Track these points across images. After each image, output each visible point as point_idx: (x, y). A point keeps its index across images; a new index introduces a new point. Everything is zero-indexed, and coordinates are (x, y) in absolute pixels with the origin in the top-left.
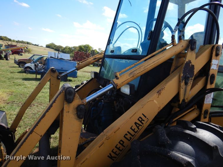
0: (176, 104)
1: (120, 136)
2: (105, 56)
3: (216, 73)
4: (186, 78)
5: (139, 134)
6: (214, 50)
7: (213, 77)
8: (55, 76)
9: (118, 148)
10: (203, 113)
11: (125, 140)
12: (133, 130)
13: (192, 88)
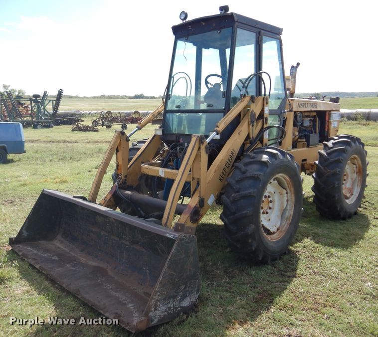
0: (248, 141)
1: (220, 160)
2: (166, 112)
3: (268, 116)
4: (252, 122)
5: (232, 164)
6: (265, 101)
7: (267, 119)
8: (125, 138)
9: (223, 173)
10: (264, 145)
11: (226, 168)
12: (229, 160)
13: (256, 127)
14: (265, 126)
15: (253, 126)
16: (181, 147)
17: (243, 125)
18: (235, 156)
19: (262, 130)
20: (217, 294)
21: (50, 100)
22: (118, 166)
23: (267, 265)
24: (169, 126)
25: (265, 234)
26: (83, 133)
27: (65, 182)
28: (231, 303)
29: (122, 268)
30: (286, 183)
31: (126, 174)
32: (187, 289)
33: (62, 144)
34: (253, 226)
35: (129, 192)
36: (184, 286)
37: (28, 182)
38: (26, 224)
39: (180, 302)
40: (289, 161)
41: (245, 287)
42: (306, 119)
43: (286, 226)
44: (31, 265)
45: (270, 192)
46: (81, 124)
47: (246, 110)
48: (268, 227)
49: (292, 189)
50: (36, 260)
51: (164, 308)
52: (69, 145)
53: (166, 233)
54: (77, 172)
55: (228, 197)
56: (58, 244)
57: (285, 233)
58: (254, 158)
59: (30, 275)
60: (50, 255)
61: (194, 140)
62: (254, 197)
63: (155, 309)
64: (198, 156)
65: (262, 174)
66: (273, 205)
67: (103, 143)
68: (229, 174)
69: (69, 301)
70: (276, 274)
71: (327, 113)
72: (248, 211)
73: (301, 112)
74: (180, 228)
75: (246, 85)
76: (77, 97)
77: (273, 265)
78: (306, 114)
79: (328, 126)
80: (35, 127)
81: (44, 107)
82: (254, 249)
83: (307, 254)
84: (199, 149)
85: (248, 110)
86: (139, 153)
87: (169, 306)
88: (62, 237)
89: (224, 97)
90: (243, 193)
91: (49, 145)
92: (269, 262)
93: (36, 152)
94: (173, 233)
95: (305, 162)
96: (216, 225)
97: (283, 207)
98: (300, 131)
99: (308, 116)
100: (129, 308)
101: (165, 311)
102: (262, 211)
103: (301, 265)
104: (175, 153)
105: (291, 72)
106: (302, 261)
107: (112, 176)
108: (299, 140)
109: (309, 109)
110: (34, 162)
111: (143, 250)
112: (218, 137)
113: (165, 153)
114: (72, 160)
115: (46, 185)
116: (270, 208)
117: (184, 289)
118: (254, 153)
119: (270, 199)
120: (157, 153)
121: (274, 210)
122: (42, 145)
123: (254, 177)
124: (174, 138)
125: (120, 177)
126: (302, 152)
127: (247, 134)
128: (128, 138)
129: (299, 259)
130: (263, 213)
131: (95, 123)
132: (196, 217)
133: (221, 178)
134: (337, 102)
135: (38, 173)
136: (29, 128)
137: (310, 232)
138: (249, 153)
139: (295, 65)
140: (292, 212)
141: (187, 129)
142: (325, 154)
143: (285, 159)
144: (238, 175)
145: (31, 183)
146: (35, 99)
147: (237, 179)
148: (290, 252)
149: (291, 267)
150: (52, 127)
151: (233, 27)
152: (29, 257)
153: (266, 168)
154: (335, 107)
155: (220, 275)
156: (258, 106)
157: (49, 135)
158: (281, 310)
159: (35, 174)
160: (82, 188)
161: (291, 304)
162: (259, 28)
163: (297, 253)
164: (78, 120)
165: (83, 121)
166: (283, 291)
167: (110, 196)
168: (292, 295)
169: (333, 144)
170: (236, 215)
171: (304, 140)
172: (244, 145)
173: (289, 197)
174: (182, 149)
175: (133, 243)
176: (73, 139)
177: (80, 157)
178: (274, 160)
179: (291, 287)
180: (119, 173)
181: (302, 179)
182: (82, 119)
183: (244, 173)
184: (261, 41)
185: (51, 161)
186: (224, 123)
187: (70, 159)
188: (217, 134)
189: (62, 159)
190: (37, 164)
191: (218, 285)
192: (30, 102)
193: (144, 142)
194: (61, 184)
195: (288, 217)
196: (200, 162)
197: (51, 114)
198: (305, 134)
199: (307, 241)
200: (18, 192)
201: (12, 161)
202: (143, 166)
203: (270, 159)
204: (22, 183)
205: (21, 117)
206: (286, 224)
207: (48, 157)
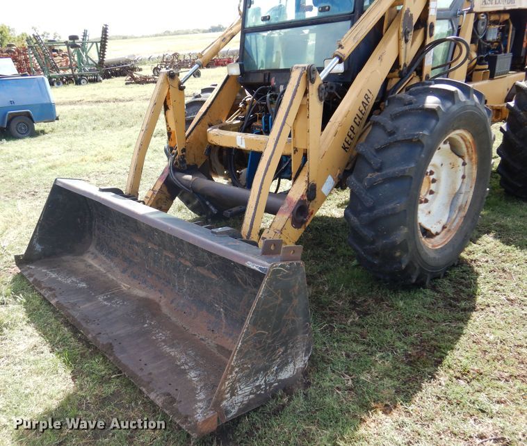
0: (396, 73)
1: (344, 112)
2: (245, 31)
3: (435, 20)
4: (406, 34)
5: (366, 117)
7: (432, 27)
8: (176, 85)
9: (350, 137)
10: (424, 78)
11: (355, 125)
12: (361, 112)
13: (412, 44)
14: (429, 41)
15: (406, 41)
16: (274, 93)
17: (389, 40)
18: (372, 102)
19: (423, 50)
20: (340, 348)
21: (93, 43)
22: (169, 134)
23: (424, 288)
24: (250, 57)
25: (423, 239)
26: (141, 86)
27: (109, 159)
28: (366, 367)
29: (182, 302)
30: (464, 145)
31: (183, 147)
32: (289, 351)
33: (111, 104)
34: (405, 230)
35: (189, 177)
36: (284, 348)
37: (58, 162)
38: (37, 234)
39: (276, 373)
41: (387, 332)
42: (492, 27)
43: (457, 221)
44: (44, 299)
45: (434, 165)
46: (137, 75)
48: (428, 226)
49: (474, 156)
50: (53, 290)
51: (248, 389)
52: (121, 104)
53: (247, 260)
54: (127, 144)
55: (361, 181)
56: (91, 261)
57: (455, 232)
58: (410, 103)
59: (41, 316)
60: (75, 280)
61: (295, 76)
62: (411, 178)
63: (233, 395)
64: (304, 107)
65: (427, 134)
66: (437, 187)
68: (360, 137)
69: (97, 365)
70: (441, 304)
72: (399, 205)
73: (486, 13)
74: (272, 248)
77: (434, 288)
78: (493, 17)
80: (78, 83)
81: (86, 53)
82: (403, 266)
83: (491, 265)
84: (306, 92)
85: (400, 10)
86: (203, 109)
87: (257, 384)
88: (96, 248)
90: (389, 171)
91: (94, 106)
92: (427, 283)
93: (77, 118)
94: (260, 261)
96: (333, 219)
97: (454, 189)
98: (479, 52)
99: (495, 22)
100: (191, 381)
101: (251, 394)
103: (483, 288)
104: (263, 105)
106: (485, 278)
107: (165, 151)
108: (478, 67)
109: (500, 7)
110: (71, 132)
111: (213, 276)
112: (340, 68)
113: (248, 107)
114: (122, 126)
115: (83, 165)
116: (431, 192)
117: (283, 354)
118: (410, 95)
119: (432, 177)
120: (234, 108)
121: (438, 195)
122: (86, 107)
123: (410, 141)
124: (260, 79)
125: (174, 151)
127: (395, 59)
128: (182, 84)
129: (478, 274)
131: (157, 71)
132: (302, 218)
133: (346, 145)
135: (74, 148)
136: (71, 85)
137: (492, 225)
138: (397, 95)
140: (471, 197)
141: (282, 60)
143: (469, 102)
144: (380, 138)
145: (62, 164)
146: (73, 42)
147: (377, 146)
148: (461, 263)
149: (466, 290)
150: (100, 81)
152: (43, 285)
153: (434, 122)
155: (344, 309)
156: (417, 1)
157: (94, 92)
158: (458, 378)
159: (70, 150)
161: (476, 368)
163: (473, 264)
164: (134, 69)
165: (140, 70)
166: (458, 339)
167: (161, 183)
168: (476, 347)
170: (375, 212)
171: (487, 66)
172: (386, 80)
173: (466, 170)
174: (275, 97)
175: (197, 264)
176: (127, 97)
177: (133, 120)
178: (449, 104)
179: (470, 329)
180: (172, 146)
182: (140, 67)
183: (391, 134)
185: (94, 129)
186: (352, 37)
187: (121, 125)
188: (340, 62)
189: (109, 126)
190: (75, 135)
191: (343, 330)
192: (66, 47)
193: (210, 90)
194: (103, 163)
195: (461, 205)
196: (308, 117)
197: (97, 62)
198: (488, 56)
199: (488, 241)
200: (45, 178)
201: (43, 132)
202: (211, 132)
203: (442, 104)
204: (50, 164)
205: (58, 70)
206: (458, 218)
207: (89, 124)
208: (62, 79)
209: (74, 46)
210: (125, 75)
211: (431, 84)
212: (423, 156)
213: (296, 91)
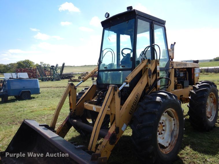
0: (148, 88)
1: (129, 101)
2: (99, 71)
3: (159, 71)
4: (150, 75)
5: (137, 103)
6: (157, 62)
7: (159, 73)
8: (73, 87)
9: (132, 109)
10: (158, 89)
11: (133, 105)
12: (136, 100)
13: (152, 79)
14: (158, 78)
15: (150, 78)
17: (144, 77)
18: (139, 97)
19: (156, 80)
21: (59, 68)
22: (70, 104)
25: (161, 150)
27: (54, 109)
30: (173, 113)
31: (75, 109)
33: (62, 88)
35: (75, 121)
38: (12, 142)
40: (174, 100)
42: (181, 72)
43: (174, 141)
45: (163, 120)
46: (73, 78)
47: (145, 68)
48: (163, 144)
49: (177, 117)
55: (135, 127)
57: (174, 146)
58: (151, 99)
61: (110, 88)
64: (113, 99)
65: (157, 110)
66: (166, 128)
67: (82, 87)
68: (136, 110)
71: (192, 69)
72: (148, 137)
73: (178, 69)
75: (145, 52)
76: (74, 66)
78: (181, 70)
79: (193, 76)
80: (52, 80)
81: (56, 71)
83: (189, 160)
84: (114, 94)
85: (147, 68)
86: (83, 96)
88: (37, 148)
89: (131, 61)
90: (145, 124)
91: (55, 89)
93: (48, 93)
95: (182, 97)
97: (172, 129)
98: (178, 80)
99: (182, 71)
102: (158, 133)
105: (171, 47)
108: (178, 85)
109: (183, 67)
110: (44, 98)
112: (128, 85)
115: (44, 111)
116: (163, 130)
118: (151, 96)
119: (163, 124)
120: (95, 95)
121: (166, 131)
122: (52, 89)
123: (151, 113)
124: (104, 86)
125: (71, 110)
126: (180, 91)
128: (76, 87)
130: (159, 134)
131: (80, 78)
132: (114, 141)
133: (131, 112)
134: (197, 63)
136: (50, 81)
137: (189, 142)
138: (148, 96)
139: (173, 44)
140: (178, 132)
141: (110, 81)
142: (194, 92)
143: (172, 99)
144: (141, 111)
145: (36, 111)
147: (140, 114)
150: (60, 80)
151: (135, 18)
153: (159, 106)
154: (196, 65)
156: (153, 66)
157: (57, 84)
160: (62, 113)
162: (151, 20)
163: (183, 160)
164: (72, 77)
165: (74, 77)
167: (65, 123)
169: (199, 86)
170: (141, 139)
171: (181, 84)
172: (145, 89)
173: (175, 122)
178: (164, 100)
180: (71, 108)
181: (183, 110)
182: (74, 76)
183: (145, 110)
184: (153, 27)
185: (53, 97)
186: (131, 76)
189: (58, 96)
190: (45, 99)
192: (50, 69)
193: (87, 89)
194: (52, 111)
195: (175, 135)
196: (115, 103)
197: (60, 74)
198: (181, 81)
199: (188, 149)
200: (28, 116)
201: (34, 98)
202: (85, 104)
203: (162, 100)
204: (31, 110)
205: (46, 76)
206: (175, 140)
207: (51, 95)
208: (47, 79)
209: (52, 69)
210: (69, 79)
211: (158, 93)
212: (156, 118)
213: (110, 94)
